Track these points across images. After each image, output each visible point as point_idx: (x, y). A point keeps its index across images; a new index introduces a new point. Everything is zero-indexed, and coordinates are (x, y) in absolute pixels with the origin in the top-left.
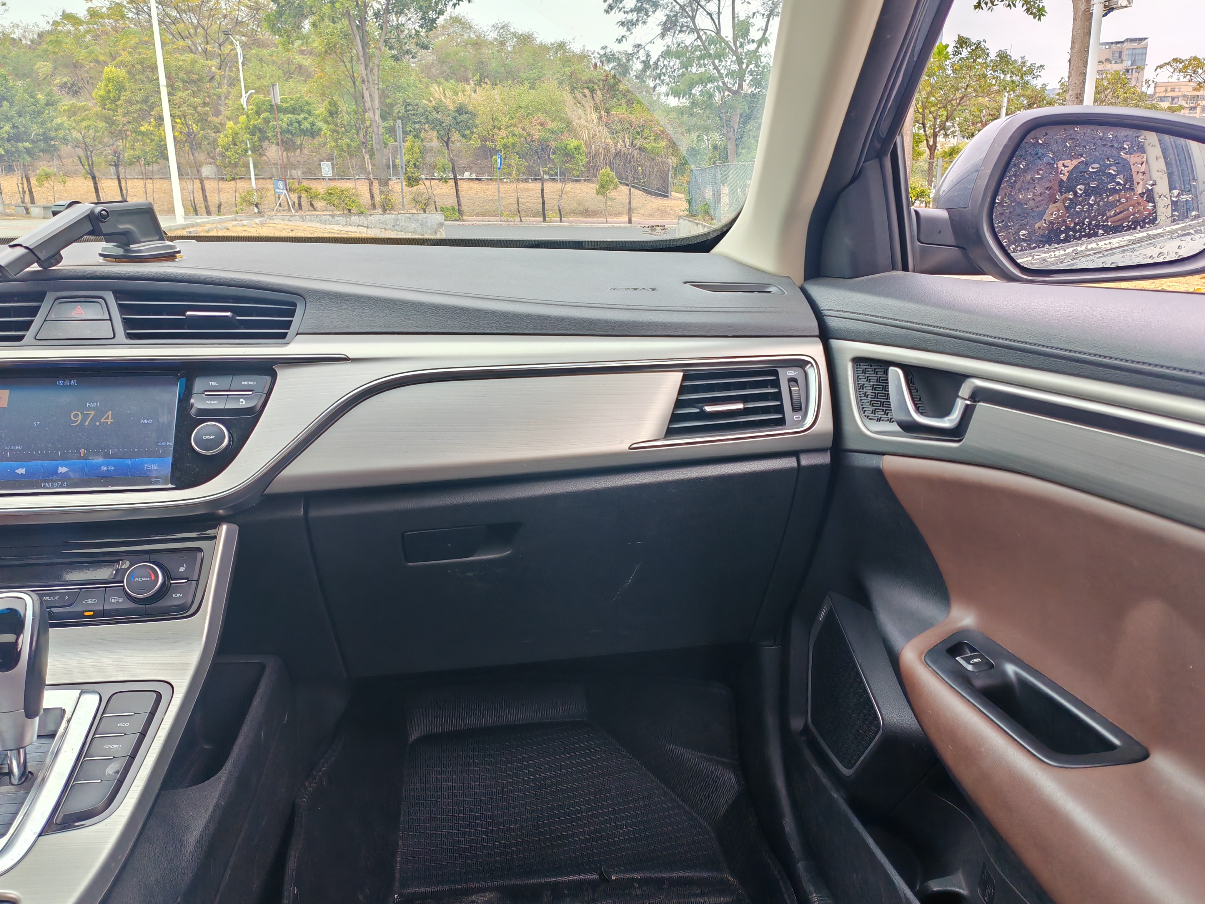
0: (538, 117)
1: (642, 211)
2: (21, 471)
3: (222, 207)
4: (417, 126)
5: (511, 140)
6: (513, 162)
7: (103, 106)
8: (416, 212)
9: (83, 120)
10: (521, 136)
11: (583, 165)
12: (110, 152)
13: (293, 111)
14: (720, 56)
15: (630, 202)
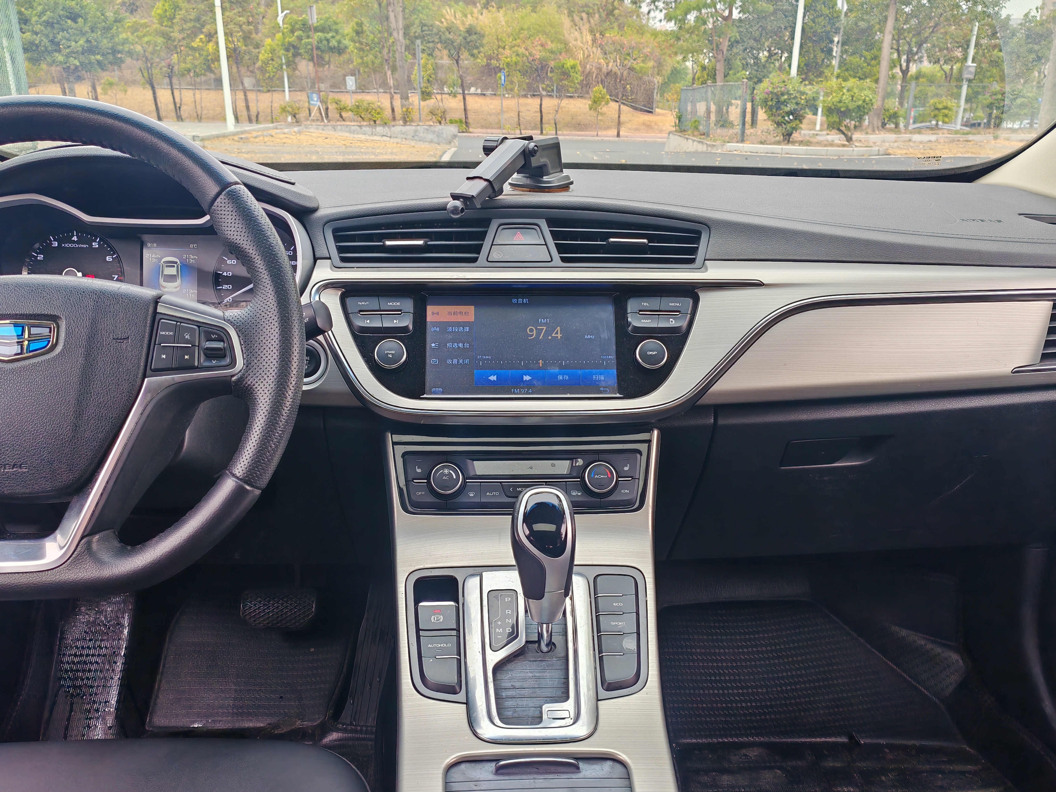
0: (539, 38)
1: (629, 126)
2: (493, 378)
3: (260, 116)
4: (431, 45)
5: (514, 59)
6: (515, 80)
7: (161, 24)
8: (432, 124)
9: (144, 36)
10: (524, 55)
11: (578, 83)
12: (164, 64)
13: (322, 29)
15: (619, 117)
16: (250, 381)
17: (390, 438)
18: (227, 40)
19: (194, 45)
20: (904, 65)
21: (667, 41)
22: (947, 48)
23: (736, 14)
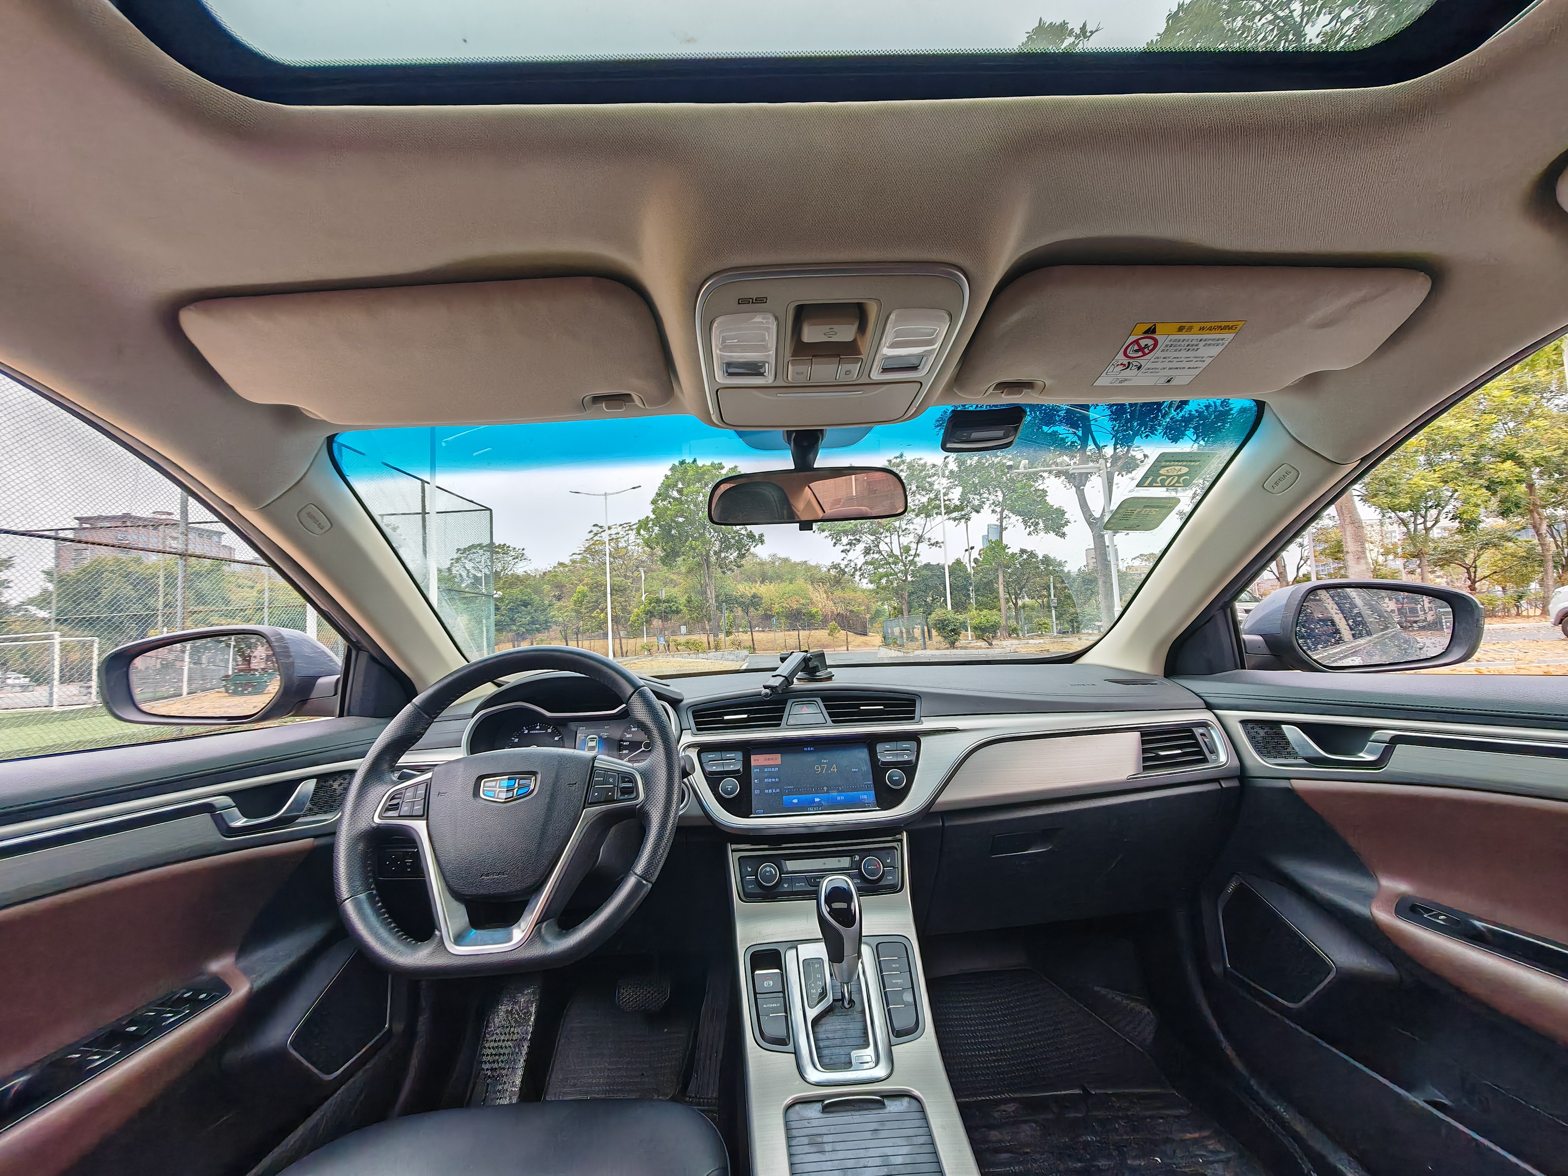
0: (795, 598)
1: (854, 644)
2: (795, 801)
3: (628, 652)
4: (731, 605)
5: (781, 610)
6: (782, 621)
7: (575, 605)
8: (733, 650)
9: (565, 612)
10: (786, 607)
11: (820, 621)
12: (575, 627)
13: (668, 601)
14: (895, 563)
15: (847, 639)
16: (647, 808)
17: (730, 847)
18: (612, 611)
19: (593, 615)
20: (1014, 601)
21: (871, 595)
22: (1038, 590)
23: (909, 578)
